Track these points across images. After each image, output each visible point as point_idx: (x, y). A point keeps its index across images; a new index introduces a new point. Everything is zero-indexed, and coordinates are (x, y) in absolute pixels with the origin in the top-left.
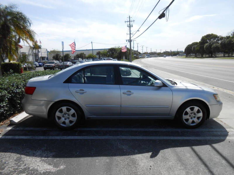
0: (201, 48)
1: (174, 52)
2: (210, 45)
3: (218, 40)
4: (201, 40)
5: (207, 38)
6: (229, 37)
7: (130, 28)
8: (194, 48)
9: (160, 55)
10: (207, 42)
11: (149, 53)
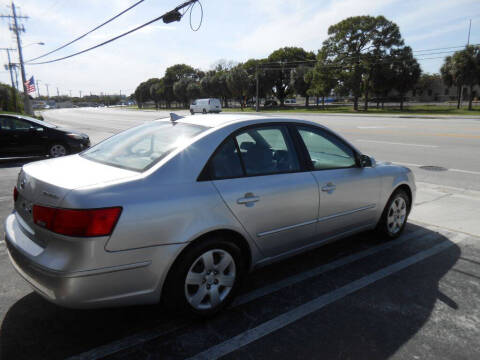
0: (167, 89)
1: (109, 97)
2: (184, 86)
3: (196, 77)
4: (167, 75)
5: (177, 72)
6: (214, 72)
7: (17, 34)
8: (154, 90)
9: (77, 102)
10: (177, 80)
11: (52, 98)
